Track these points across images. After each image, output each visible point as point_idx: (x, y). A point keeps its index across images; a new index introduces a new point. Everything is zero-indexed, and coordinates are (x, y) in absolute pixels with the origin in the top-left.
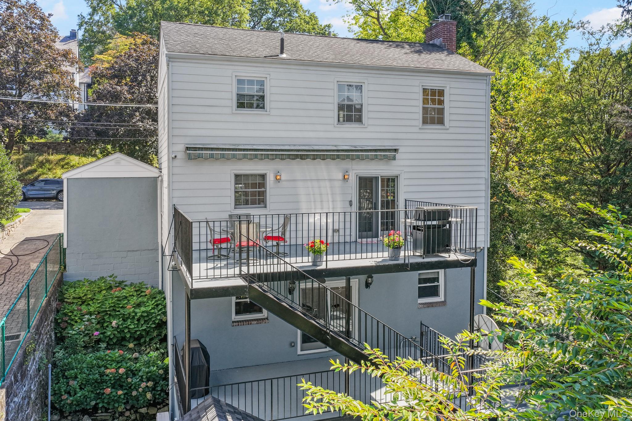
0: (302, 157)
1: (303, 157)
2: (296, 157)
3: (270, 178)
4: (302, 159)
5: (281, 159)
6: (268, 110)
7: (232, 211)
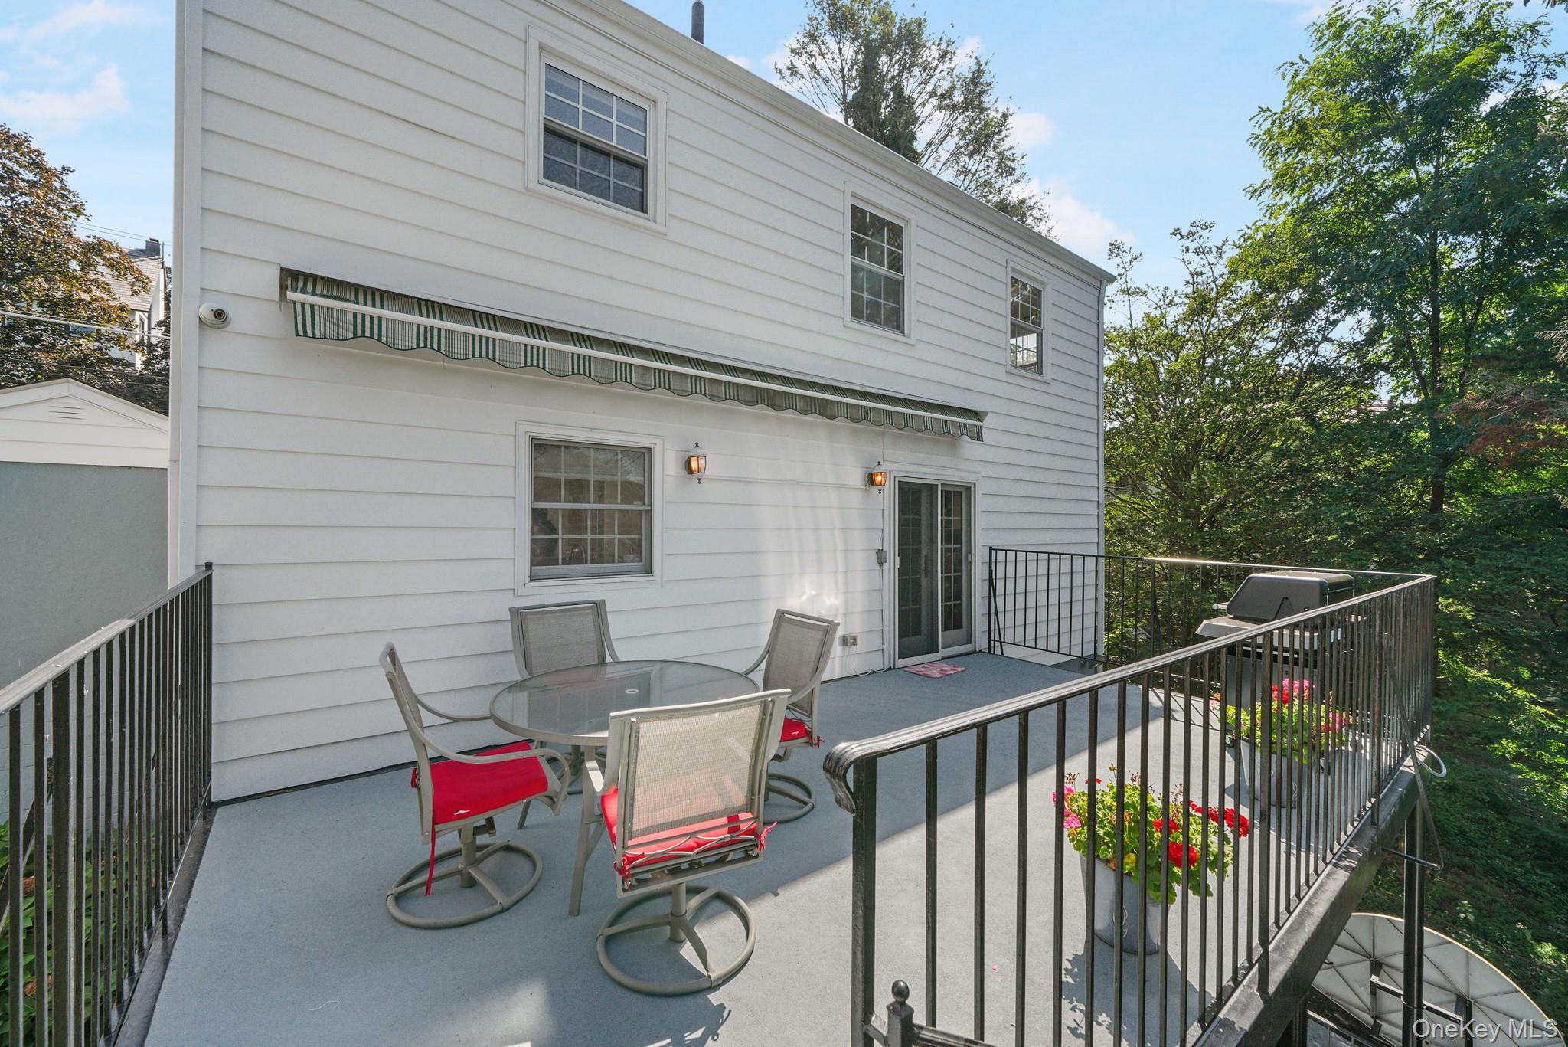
0: (775, 401)
1: (778, 401)
2: (757, 397)
3: (666, 468)
4: (772, 406)
5: (712, 397)
6: (660, 218)
7: (521, 591)
